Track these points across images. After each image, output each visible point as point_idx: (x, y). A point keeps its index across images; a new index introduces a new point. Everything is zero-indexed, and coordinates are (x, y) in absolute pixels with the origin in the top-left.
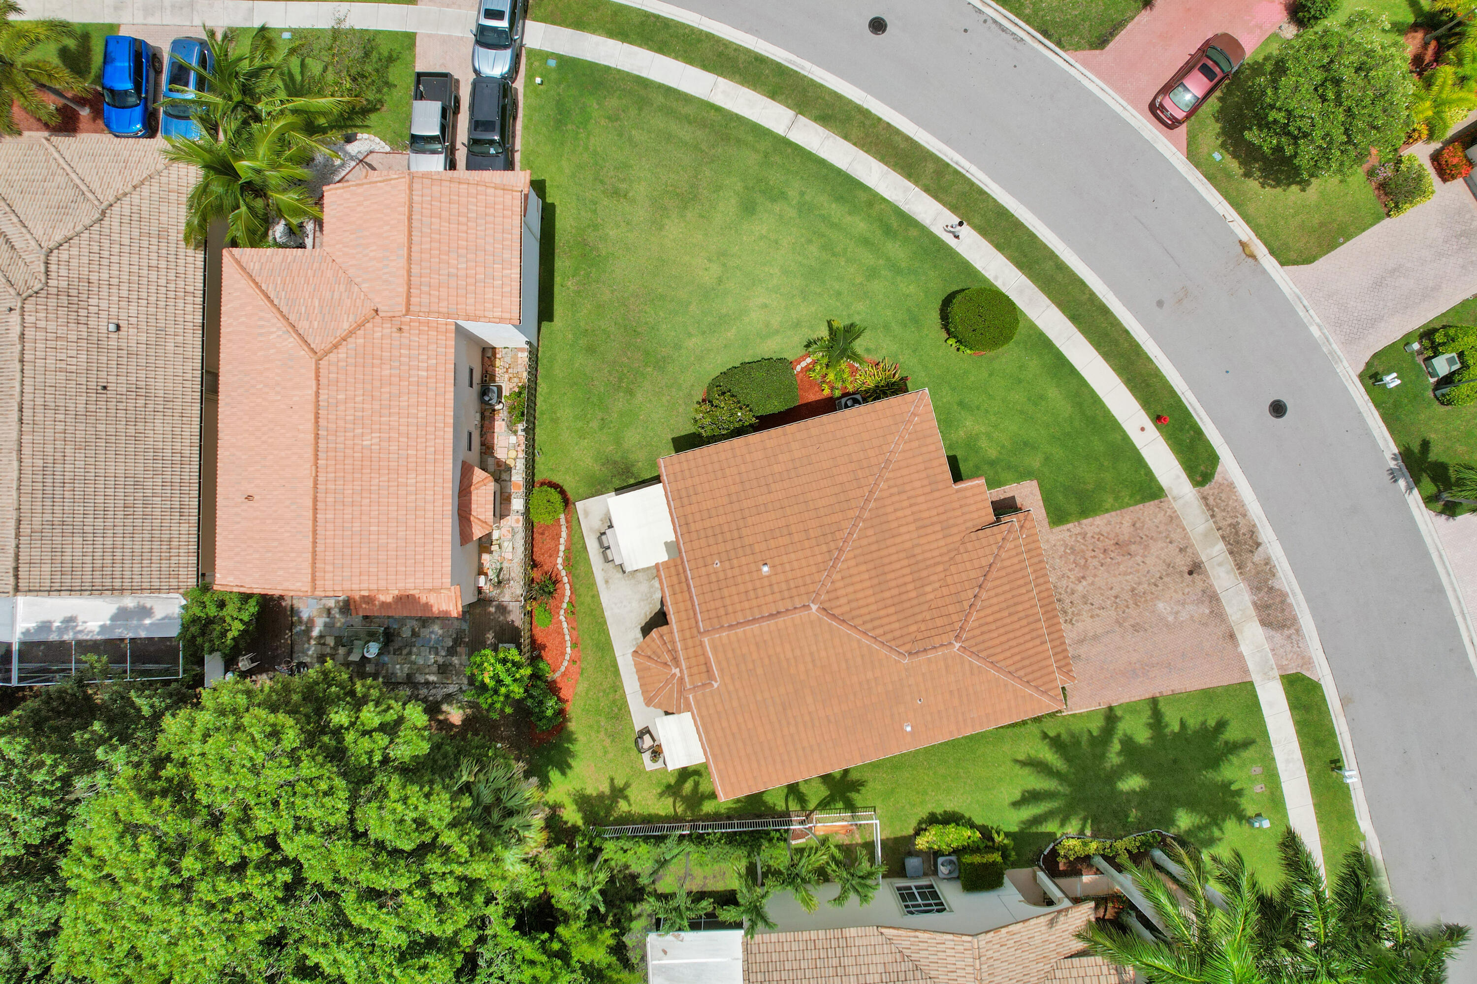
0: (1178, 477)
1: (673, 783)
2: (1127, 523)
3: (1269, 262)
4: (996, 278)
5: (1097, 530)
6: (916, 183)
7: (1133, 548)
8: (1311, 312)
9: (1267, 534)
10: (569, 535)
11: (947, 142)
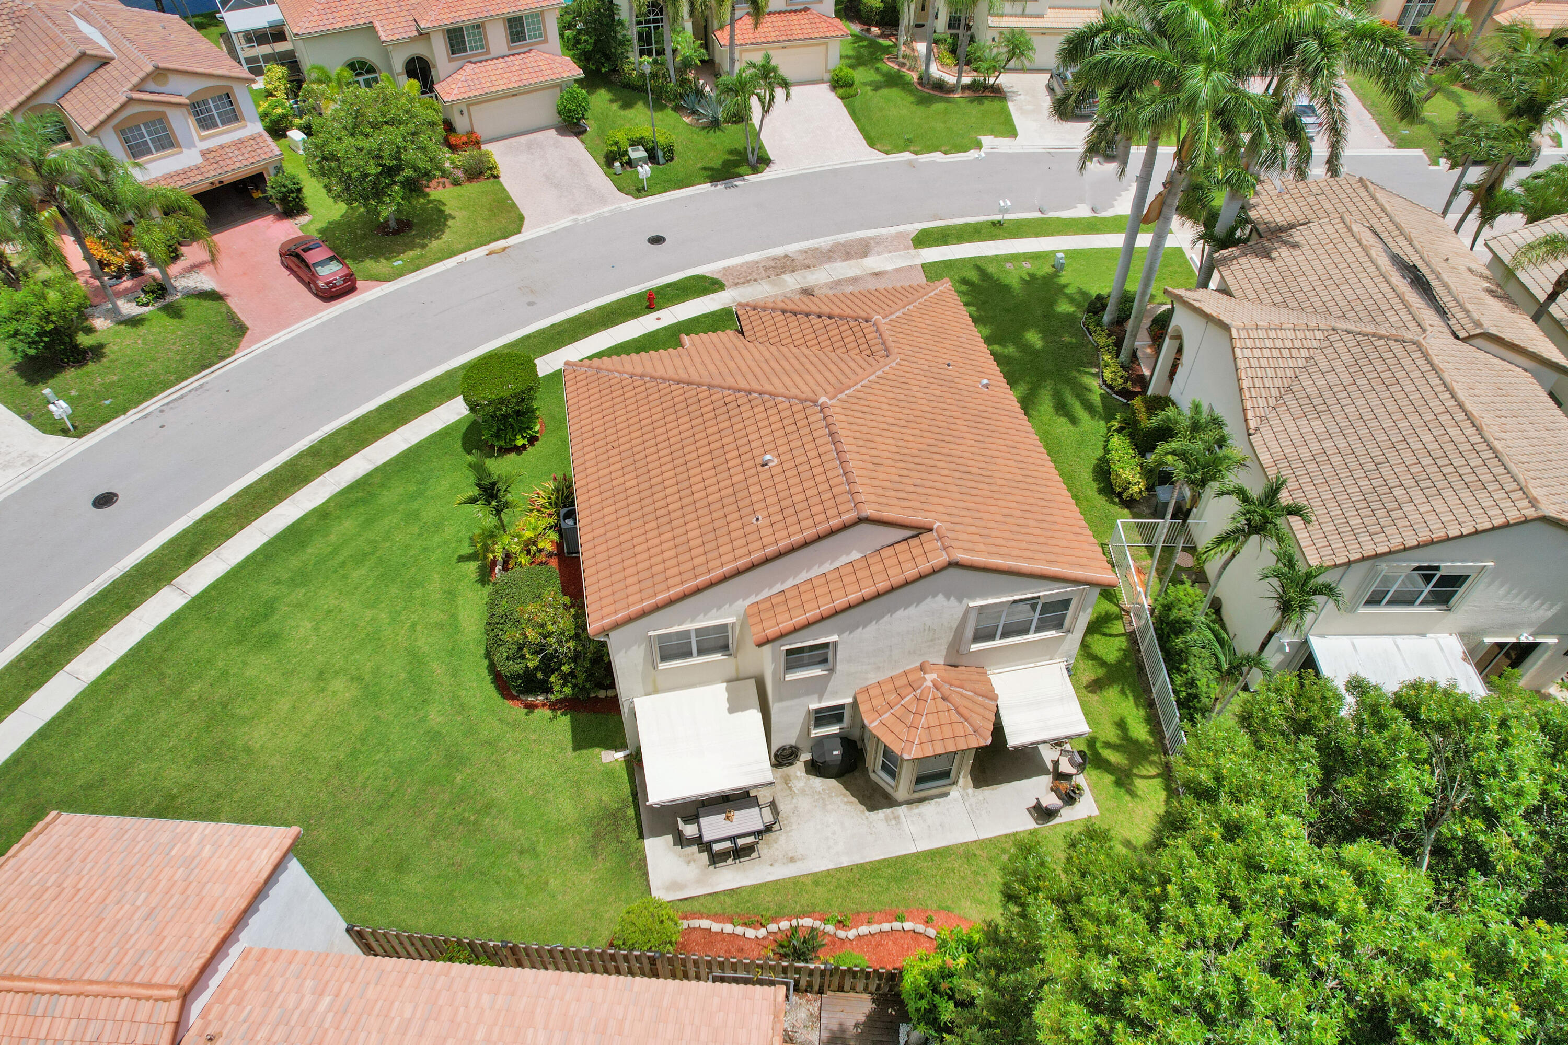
0: (712, 299)
1: (1113, 778)
3: (513, 240)
9: (779, 251)
10: (708, 917)
11: (284, 448)
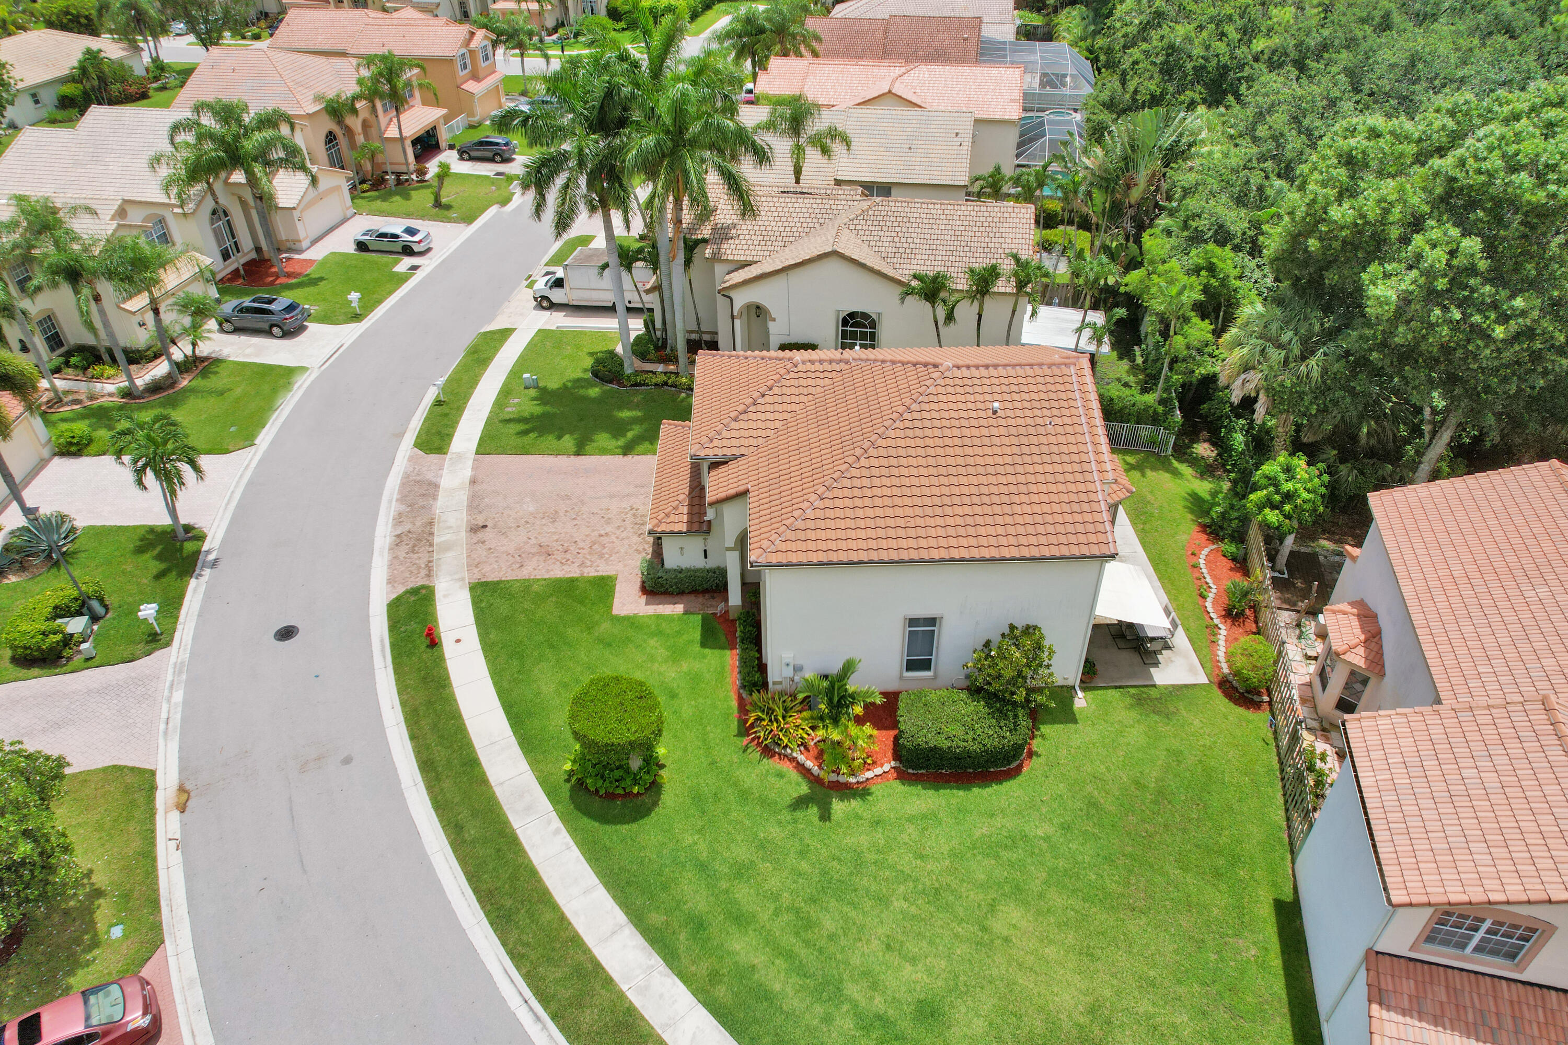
0: (445, 596)
2: (529, 568)
4: (557, 832)
5: (564, 568)
6: (621, 995)
7: (534, 550)
8: (164, 715)
9: (383, 543)
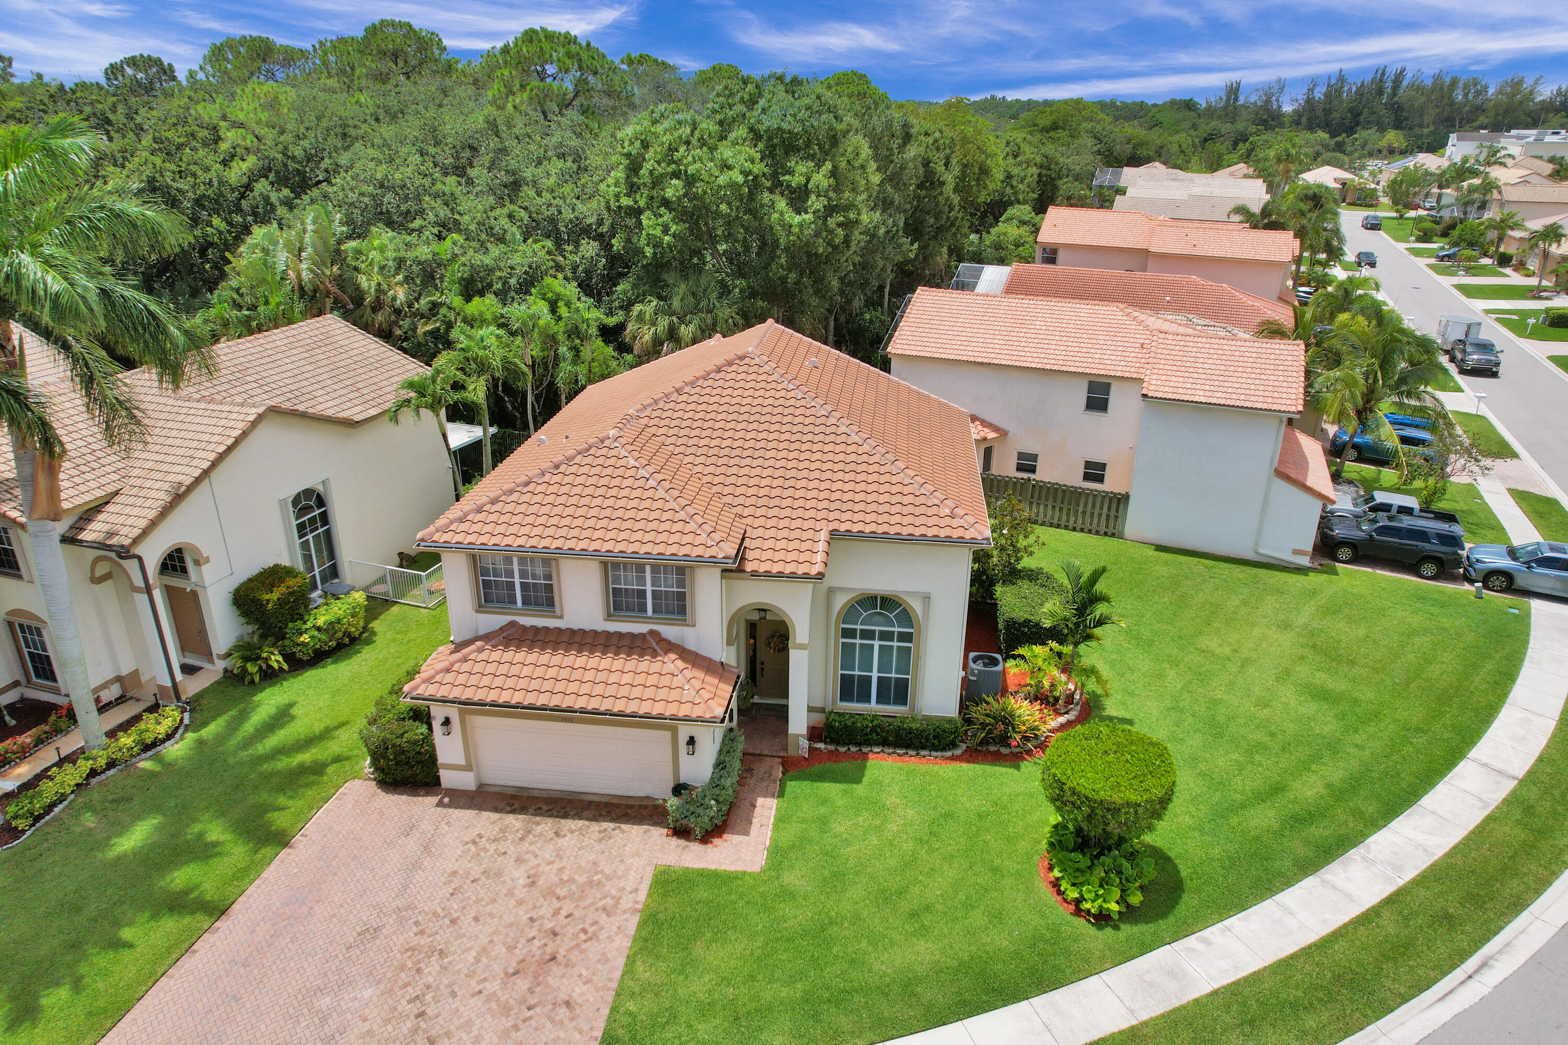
2: (579, 992)
5: (603, 936)
7: (522, 984)
